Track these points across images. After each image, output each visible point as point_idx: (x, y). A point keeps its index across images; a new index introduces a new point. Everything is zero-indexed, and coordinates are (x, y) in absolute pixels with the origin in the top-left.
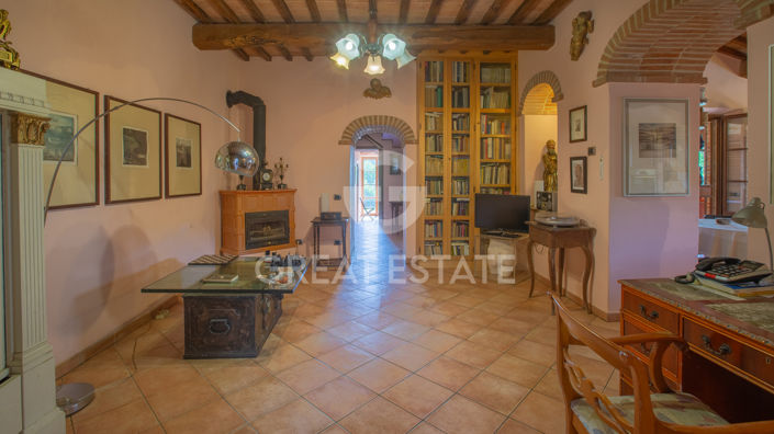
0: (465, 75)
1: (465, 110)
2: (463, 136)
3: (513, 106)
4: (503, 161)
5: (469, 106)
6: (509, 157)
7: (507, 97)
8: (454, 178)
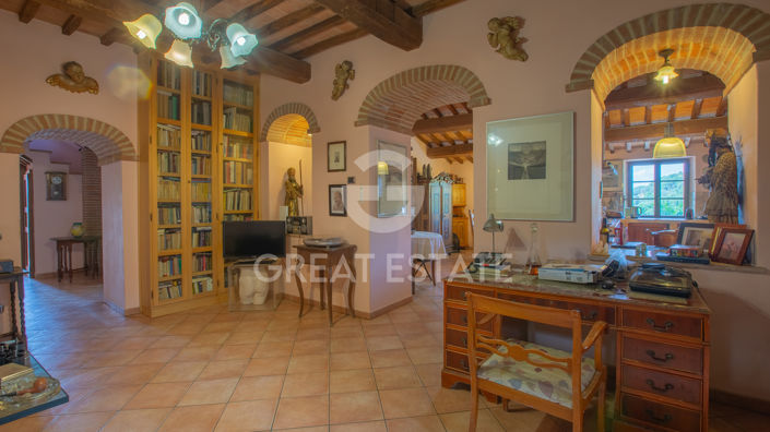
0: (206, 89)
1: (205, 127)
2: (202, 156)
3: (255, 131)
4: (245, 186)
5: (210, 124)
6: (251, 182)
7: (248, 120)
8: (194, 204)
